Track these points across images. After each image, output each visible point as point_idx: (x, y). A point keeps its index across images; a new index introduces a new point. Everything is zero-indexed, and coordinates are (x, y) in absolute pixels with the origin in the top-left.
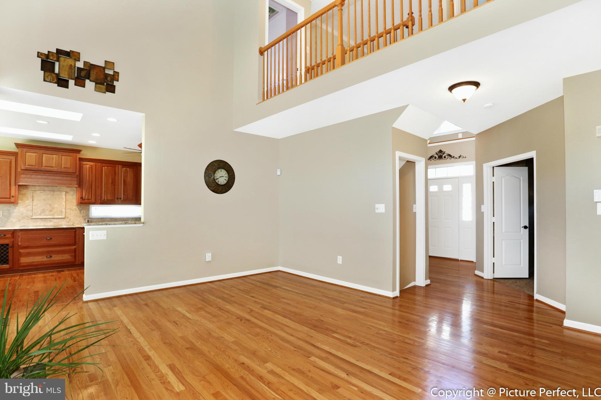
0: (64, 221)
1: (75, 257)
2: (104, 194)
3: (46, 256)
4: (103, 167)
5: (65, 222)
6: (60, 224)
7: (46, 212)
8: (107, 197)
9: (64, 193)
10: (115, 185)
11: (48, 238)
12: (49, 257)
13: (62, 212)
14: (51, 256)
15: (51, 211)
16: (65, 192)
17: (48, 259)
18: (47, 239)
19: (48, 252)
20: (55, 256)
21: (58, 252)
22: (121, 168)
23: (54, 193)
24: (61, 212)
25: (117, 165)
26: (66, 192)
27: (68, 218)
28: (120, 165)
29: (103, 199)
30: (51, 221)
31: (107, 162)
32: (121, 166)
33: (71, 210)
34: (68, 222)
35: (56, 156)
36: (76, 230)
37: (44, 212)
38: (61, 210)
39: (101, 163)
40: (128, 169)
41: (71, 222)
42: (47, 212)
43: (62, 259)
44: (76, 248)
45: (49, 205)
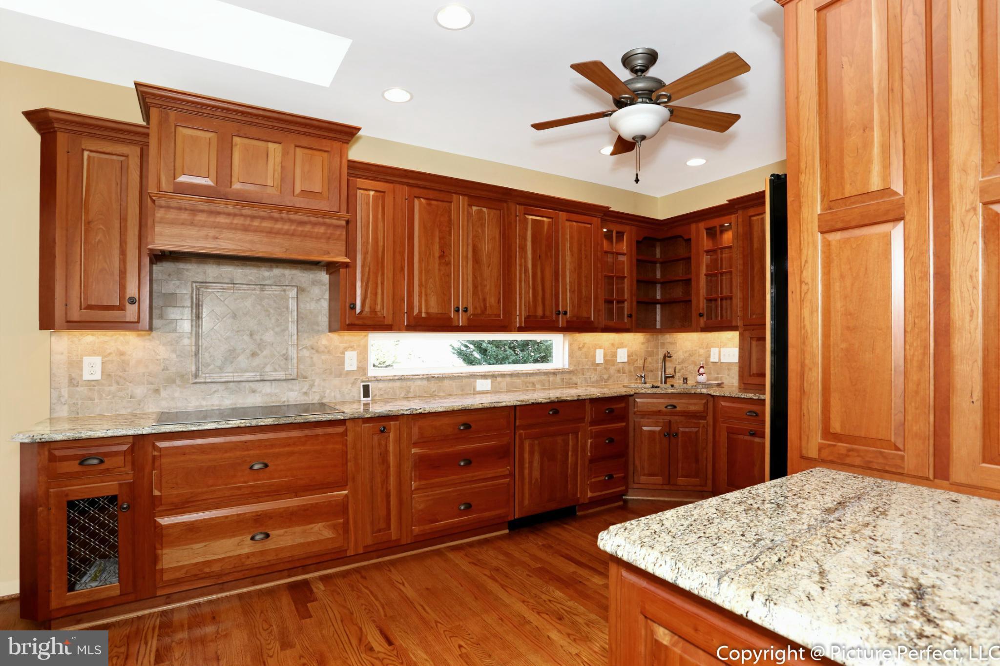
0: (292, 390)
1: (346, 531)
2: (420, 296)
3: (250, 537)
4: (416, 201)
5: (296, 393)
6: (283, 400)
7: (240, 358)
8: (426, 306)
9: (293, 293)
10: (448, 264)
11: (256, 467)
12: (262, 539)
13: (286, 359)
14: (267, 536)
15: (254, 355)
16: (295, 289)
17: (258, 547)
18: (251, 468)
19: (259, 519)
20: (282, 531)
21: (290, 518)
22: (466, 206)
23: (262, 290)
24: (286, 357)
25: (454, 196)
26: (301, 290)
27: (305, 378)
28: (462, 195)
29: (416, 311)
30: (254, 391)
31: (427, 184)
32: (466, 198)
33: (314, 351)
34: (305, 393)
35: (277, 145)
36: (346, 429)
37: (234, 358)
38: (284, 352)
39: (408, 185)
40: (485, 209)
41: (315, 392)
42: (243, 361)
43: (302, 541)
44: (346, 496)
45: (248, 333)
